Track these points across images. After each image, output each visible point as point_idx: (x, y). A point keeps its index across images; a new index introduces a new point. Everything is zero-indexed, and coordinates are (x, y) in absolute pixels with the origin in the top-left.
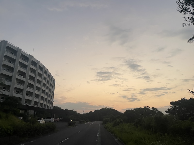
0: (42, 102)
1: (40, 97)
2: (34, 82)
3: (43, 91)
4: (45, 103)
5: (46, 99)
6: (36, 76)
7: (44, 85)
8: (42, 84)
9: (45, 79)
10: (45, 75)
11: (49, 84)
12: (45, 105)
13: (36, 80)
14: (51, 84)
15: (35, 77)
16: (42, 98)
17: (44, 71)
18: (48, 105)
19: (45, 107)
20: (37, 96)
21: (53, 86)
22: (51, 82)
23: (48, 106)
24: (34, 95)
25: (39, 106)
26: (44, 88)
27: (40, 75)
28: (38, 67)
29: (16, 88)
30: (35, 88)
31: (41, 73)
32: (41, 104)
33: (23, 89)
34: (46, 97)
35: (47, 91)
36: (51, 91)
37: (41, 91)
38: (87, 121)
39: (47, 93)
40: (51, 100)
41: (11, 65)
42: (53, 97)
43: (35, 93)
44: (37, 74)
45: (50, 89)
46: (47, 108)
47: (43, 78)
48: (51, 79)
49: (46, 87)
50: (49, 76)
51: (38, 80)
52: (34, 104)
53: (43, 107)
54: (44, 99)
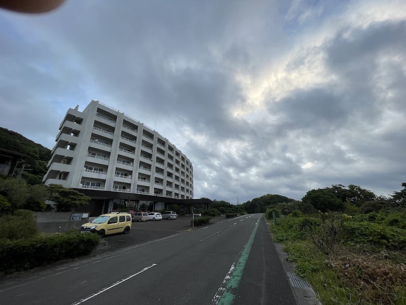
0: (169, 189)
1: (165, 183)
2: (152, 161)
3: (170, 175)
4: (177, 192)
5: (177, 186)
7: (170, 166)
8: (166, 163)
9: (171, 157)
10: (169, 152)
11: (179, 166)
12: (177, 194)
13: (154, 158)
14: (183, 166)
15: (151, 153)
16: (169, 184)
17: (167, 147)
18: (183, 193)
19: (176, 197)
20: (158, 181)
21: (187, 169)
22: (181, 162)
23: (183, 196)
24: (152, 179)
25: (164, 195)
26: (170, 171)
27: (162, 152)
28: (156, 140)
29: (117, 169)
30: (153, 169)
31: (162, 148)
32: (169, 193)
33: (131, 170)
34: (177, 183)
35: (177, 174)
36: (186, 176)
37: (166, 174)
39: (177, 178)
40: (187, 188)
41: (108, 135)
42: (190, 183)
43: (155, 176)
44: (155, 148)
45: (183, 173)
46: (180, 198)
47: (166, 155)
48: (183, 159)
49: (174, 169)
50: (178, 154)
51: (158, 158)
52: (155, 193)
53: (173, 197)
54: (174, 186)
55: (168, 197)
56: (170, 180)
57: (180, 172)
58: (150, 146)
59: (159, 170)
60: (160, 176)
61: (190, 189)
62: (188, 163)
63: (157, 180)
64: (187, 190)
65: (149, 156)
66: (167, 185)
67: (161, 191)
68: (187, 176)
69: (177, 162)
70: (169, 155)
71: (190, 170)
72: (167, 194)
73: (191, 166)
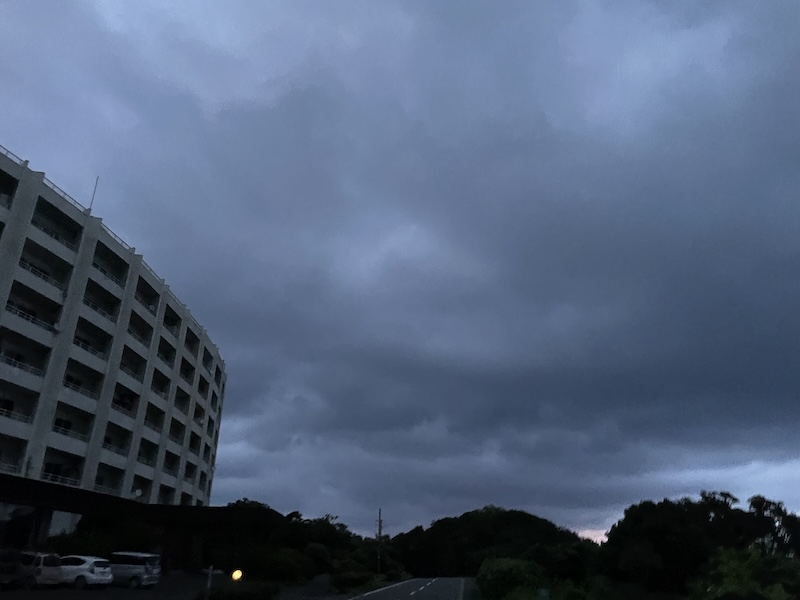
0: (111, 458)
1: (99, 431)
2: (56, 332)
3: (125, 399)
4: (146, 471)
5: (148, 450)
6: (65, 296)
7: (133, 362)
8: (116, 351)
9: (140, 328)
10: (141, 310)
11: (171, 367)
12: (142, 483)
13: (67, 324)
14: (187, 370)
15: (59, 302)
16: (117, 437)
17: (132, 284)
18: (169, 480)
19: (138, 493)
20: (72, 420)
21: (203, 386)
22: (182, 352)
23: (166, 491)
24: (45, 409)
25: (87, 482)
26: (130, 382)
27: (107, 303)
28: (87, 249)
30: (56, 367)
31: (109, 285)
32: (111, 474)
34: (153, 436)
35: (157, 400)
36: (192, 409)
37: (108, 393)
38: (392, 579)
39: (155, 416)
40: (193, 458)
42: (206, 439)
43: (61, 398)
44: (77, 284)
46: (154, 499)
47: (123, 319)
48: (192, 340)
49: (149, 376)
50: (172, 319)
51: (83, 323)
52: (49, 468)
53: (127, 491)
54: (135, 446)
55: (105, 490)
56: (125, 421)
57: (172, 394)
58: (59, 271)
59: (82, 378)
60: (81, 401)
61: (203, 466)
62: (208, 358)
63: (65, 418)
64: (191, 469)
65: (46, 312)
66: (107, 441)
67: (75, 463)
68: (199, 412)
69: (167, 352)
70: (135, 317)
71: (213, 386)
72: (99, 480)
73: (218, 372)
